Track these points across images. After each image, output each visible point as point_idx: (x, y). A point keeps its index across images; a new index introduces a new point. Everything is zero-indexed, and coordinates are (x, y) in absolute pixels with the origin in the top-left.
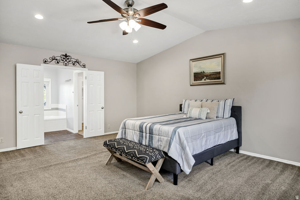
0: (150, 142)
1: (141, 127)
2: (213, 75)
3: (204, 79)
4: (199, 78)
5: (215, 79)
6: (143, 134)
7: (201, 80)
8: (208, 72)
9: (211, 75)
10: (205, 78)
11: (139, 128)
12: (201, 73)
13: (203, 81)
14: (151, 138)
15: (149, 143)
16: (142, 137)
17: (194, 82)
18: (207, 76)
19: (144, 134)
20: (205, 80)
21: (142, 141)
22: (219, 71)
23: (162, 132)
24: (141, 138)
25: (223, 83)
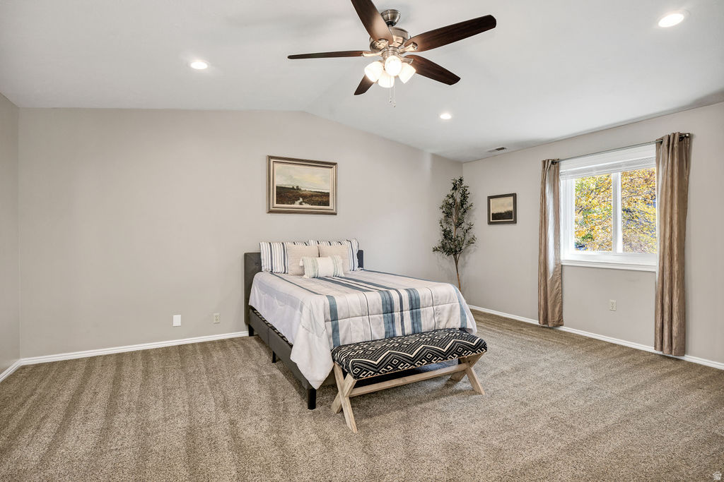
0: (416, 325)
1: (389, 302)
2: (316, 196)
3: (299, 201)
4: (287, 199)
5: (319, 204)
6: (393, 316)
7: (294, 203)
8: (307, 190)
9: (312, 196)
10: (301, 200)
11: (383, 305)
12: (293, 188)
13: (297, 205)
14: (415, 316)
15: (413, 328)
16: (393, 322)
17: (276, 205)
18: (304, 197)
19: (397, 315)
20: (301, 204)
21: (394, 331)
22: (326, 191)
23: (439, 298)
24: (391, 325)
25: (336, 214)
